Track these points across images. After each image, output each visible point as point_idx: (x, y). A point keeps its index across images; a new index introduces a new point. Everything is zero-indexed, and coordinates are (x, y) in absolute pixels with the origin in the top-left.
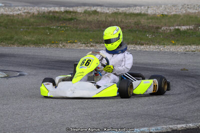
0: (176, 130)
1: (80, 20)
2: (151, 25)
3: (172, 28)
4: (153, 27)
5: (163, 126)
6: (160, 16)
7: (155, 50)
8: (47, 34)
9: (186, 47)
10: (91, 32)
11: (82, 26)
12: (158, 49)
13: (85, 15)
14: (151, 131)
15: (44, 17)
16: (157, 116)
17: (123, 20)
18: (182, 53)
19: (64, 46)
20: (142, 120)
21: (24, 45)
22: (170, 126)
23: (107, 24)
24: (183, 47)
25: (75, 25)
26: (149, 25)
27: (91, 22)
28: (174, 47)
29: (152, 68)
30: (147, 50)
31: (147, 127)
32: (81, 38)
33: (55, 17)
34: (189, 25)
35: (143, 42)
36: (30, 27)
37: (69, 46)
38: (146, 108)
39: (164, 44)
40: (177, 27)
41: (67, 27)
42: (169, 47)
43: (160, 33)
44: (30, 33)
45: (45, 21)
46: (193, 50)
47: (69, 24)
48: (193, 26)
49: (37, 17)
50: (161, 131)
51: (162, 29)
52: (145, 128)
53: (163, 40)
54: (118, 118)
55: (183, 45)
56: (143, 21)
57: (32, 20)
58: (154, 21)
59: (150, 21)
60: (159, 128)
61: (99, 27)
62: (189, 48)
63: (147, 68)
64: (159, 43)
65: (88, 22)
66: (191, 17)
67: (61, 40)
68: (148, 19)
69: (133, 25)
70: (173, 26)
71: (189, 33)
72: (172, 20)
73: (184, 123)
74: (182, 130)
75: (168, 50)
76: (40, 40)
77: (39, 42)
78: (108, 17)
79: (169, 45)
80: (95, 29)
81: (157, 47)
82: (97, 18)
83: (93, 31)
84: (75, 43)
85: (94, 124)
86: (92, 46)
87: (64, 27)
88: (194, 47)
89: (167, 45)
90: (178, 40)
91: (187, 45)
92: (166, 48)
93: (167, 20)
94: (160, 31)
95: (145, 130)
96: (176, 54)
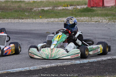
0: (45, 68)
2: (28, 7)
3: (39, 9)
4: (28, 8)
5: (37, 66)
6: (33, 2)
7: (30, 22)
9: (48, 19)
14: (31, 69)
17: (11, 5)
18: (46, 23)
20: (25, 63)
22: (41, 66)
23: (1, 7)
24: (46, 20)
26: (26, 7)
28: (41, 20)
29: (29, 33)
30: (26, 22)
31: (28, 67)
34: (49, 7)
35: (23, 17)
39: (36, 18)
40: (42, 8)
42: (38, 20)
43: (33, 12)
46: (52, 21)
48: (52, 7)
50: (36, 69)
51: (34, 9)
52: (27, 68)
53: (35, 16)
54: (11, 62)
55: (46, 18)
56: (23, 5)
58: (29, 5)
59: (27, 5)
60: (35, 67)
62: (50, 20)
63: (27, 32)
64: (33, 18)
66: (50, 2)
68: (25, 4)
69: (17, 8)
70: (40, 8)
71: (49, 11)
72: (39, 4)
73: (49, 64)
74: (48, 68)
75: (38, 22)
78: (2, 4)
79: (38, 18)
81: (31, 20)
88: (52, 19)
89: (37, 19)
90: (43, 16)
91: (48, 18)
92: (36, 20)
93: (36, 5)
94: (33, 10)
95: (27, 69)
96: (42, 24)
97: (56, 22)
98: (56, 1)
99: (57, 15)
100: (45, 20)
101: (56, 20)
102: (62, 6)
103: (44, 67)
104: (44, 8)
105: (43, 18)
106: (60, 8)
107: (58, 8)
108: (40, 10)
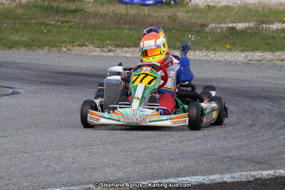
0: (261, 179)
1: (89, 13)
2: (193, 21)
3: (223, 26)
4: (196, 23)
5: (242, 173)
6: (205, 8)
7: (202, 58)
8: (43, 33)
9: (247, 54)
10: (106, 30)
11: (92, 21)
12: (206, 56)
13: (96, 5)
14: (225, 179)
15: (36, 7)
16: (226, 157)
17: (152, 13)
18: (243, 63)
19: (69, 50)
20: (208, 163)
21: (11, 48)
23: (128, 18)
24: (243, 55)
25: (83, 20)
26: (190, 21)
27: (105, 15)
28: (230, 53)
32: (94, 39)
33: (52, 7)
34: (248, 22)
36: (17, 22)
37: (76, 50)
38: (209, 145)
39: (215, 50)
40: (230, 25)
41: (71, 22)
42: (222, 54)
43: (207, 33)
44: (17, 30)
45: (38, 13)
46: (258, 58)
47: (74, 18)
48: (254, 22)
49: (26, 6)
50: (239, 180)
51: (210, 26)
53: (213, 44)
54: (172, 160)
55: (243, 51)
56: (181, 15)
57: (19, 11)
58: (196, 15)
59: (191, 14)
60: (236, 175)
61: (118, 23)
62: (252, 56)
64: (208, 48)
65: (101, 15)
66: (250, 10)
67: (64, 42)
68: (187, 12)
69: (167, 21)
70: (225, 23)
71: (249, 33)
72: (222, 14)
73: (271, 169)
74: (269, 179)
75: (223, 59)
76: (34, 40)
77: (32, 44)
78: (129, 9)
79: (222, 50)
80: (112, 25)
81: (205, 54)
82: (114, 10)
83: (110, 29)
84: (86, 46)
85: (138, 168)
86: (110, 51)
87: (67, 22)
88: (259, 54)
89: (219, 50)
90: (234, 44)
91: (248, 51)
92: (217, 55)
93: (215, 14)
94: (207, 29)
95: (217, 178)
96: (234, 64)
97: (268, 61)
98: (263, 8)
99: (269, 44)
100: (240, 56)
101: (269, 55)
102: (279, 22)
103: (259, 176)
104: (234, 25)
105: (234, 51)
106: (275, 26)
107: (271, 26)
108: (224, 29)
